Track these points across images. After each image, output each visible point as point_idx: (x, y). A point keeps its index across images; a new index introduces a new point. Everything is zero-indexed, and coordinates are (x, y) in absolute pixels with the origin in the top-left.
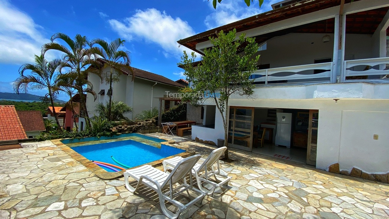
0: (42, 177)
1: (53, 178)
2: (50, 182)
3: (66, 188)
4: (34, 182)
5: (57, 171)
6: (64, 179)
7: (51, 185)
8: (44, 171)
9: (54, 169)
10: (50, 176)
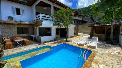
0: (114, 63)
1: (110, 60)
2: (112, 59)
3: (108, 55)
4: (117, 63)
5: (106, 62)
6: (107, 58)
7: (112, 58)
8: (112, 66)
9: (107, 64)
10: (111, 61)
